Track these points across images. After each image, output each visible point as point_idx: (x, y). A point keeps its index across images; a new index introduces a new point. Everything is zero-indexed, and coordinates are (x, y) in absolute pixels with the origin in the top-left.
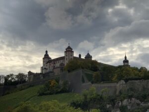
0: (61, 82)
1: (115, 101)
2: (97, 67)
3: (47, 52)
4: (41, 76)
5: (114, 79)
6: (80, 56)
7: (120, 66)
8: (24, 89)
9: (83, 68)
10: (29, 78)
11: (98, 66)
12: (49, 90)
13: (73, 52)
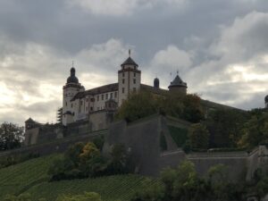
0: (108, 148)
1: (243, 196)
2: (198, 111)
3: (73, 71)
4: (57, 131)
5: (240, 142)
6: (157, 82)
7: (256, 110)
8: (15, 163)
9: (163, 114)
10: (29, 136)
11: (201, 109)
12: (77, 166)
13: (139, 72)
